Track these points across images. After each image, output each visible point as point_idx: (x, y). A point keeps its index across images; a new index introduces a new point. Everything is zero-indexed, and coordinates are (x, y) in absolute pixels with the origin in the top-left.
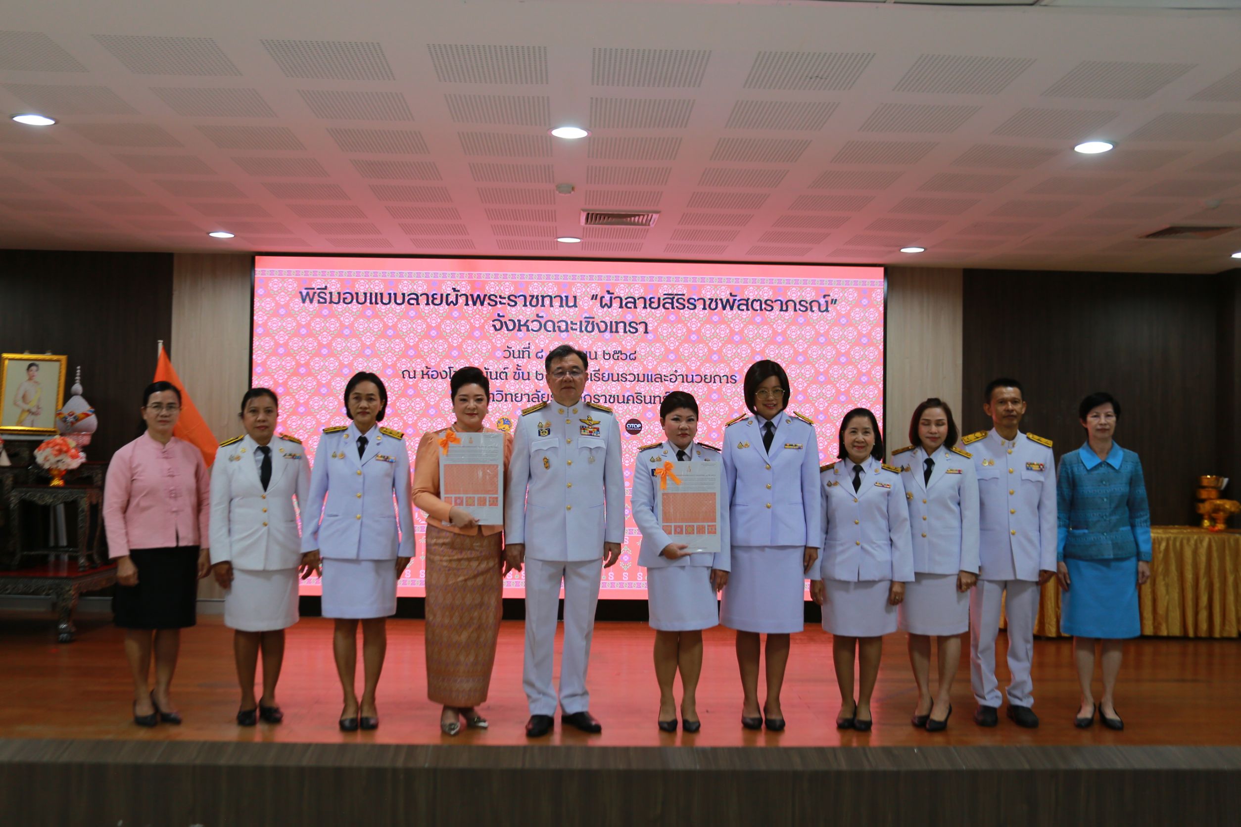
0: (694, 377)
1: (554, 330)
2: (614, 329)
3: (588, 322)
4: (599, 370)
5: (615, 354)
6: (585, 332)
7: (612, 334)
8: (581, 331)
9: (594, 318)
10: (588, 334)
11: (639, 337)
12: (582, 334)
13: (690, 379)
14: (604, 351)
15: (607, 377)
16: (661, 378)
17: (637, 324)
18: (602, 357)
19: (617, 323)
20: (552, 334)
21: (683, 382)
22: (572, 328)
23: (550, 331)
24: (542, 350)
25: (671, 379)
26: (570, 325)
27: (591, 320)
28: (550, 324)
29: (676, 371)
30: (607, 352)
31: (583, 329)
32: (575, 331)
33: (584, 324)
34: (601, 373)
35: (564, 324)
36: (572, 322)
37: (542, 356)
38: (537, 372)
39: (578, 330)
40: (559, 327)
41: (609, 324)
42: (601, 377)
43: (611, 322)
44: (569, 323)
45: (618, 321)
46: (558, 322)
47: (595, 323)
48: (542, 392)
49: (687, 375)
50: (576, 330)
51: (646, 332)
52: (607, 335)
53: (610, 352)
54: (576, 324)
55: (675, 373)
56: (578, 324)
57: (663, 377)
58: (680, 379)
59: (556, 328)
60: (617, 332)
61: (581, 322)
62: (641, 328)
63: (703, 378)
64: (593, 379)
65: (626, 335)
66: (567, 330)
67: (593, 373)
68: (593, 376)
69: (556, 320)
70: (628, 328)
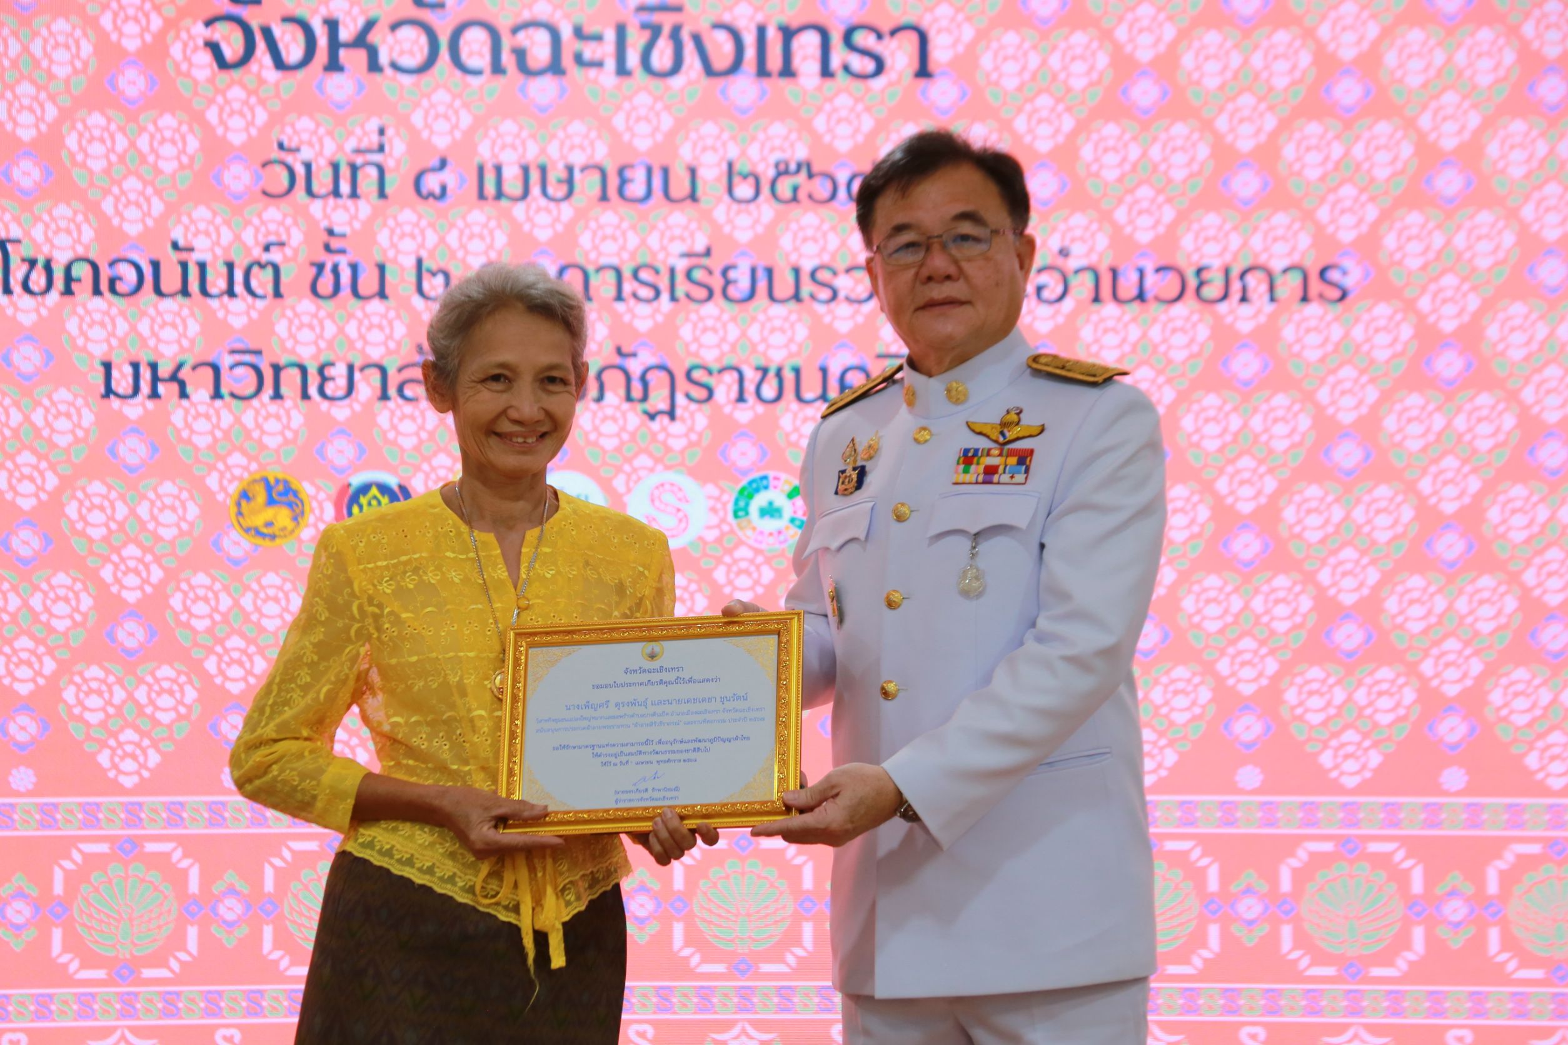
0: (1150, 280)
1: (497, 68)
2: (774, 62)
3: (655, 31)
4: (708, 252)
5: (779, 174)
6: (640, 75)
7: (766, 83)
8: (622, 70)
9: (678, 9)
10: (657, 85)
12: (628, 84)
13: (1128, 288)
14: (730, 164)
15: (744, 283)
17: (880, 36)
18: (721, 189)
19: (788, 34)
21: (1097, 299)
22: (579, 59)
23: (478, 72)
24: (443, 164)
26: (570, 45)
27: (667, 21)
28: (475, 44)
30: (743, 168)
31: (633, 59)
32: (592, 72)
33: (636, 40)
34: (716, 264)
35: (543, 37)
36: (579, 33)
37: (444, 189)
38: (420, 263)
39: (610, 64)
40: (520, 54)
41: (750, 41)
42: (717, 282)
43: (761, 31)
44: (566, 32)
45: (794, 25)
46: (515, 30)
47: (685, 35)
49: (1114, 272)
50: (599, 64)
51: (923, 71)
52: (744, 85)
53: (760, 168)
54: (599, 38)
56: (610, 36)
58: (1081, 286)
59: (507, 59)
60: (788, 71)
61: (621, 31)
62: (901, 53)
63: (1192, 281)
64: (680, 292)
65: (829, 86)
66: (555, 67)
67: (681, 265)
68: (680, 278)
69: (504, 22)
70: (839, 55)
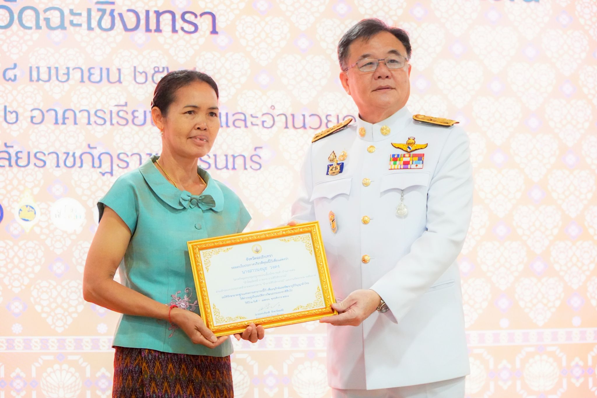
0: (308, 119)
1: (38, 27)
2: (153, 26)
3: (104, 11)
4: (126, 105)
5: (156, 72)
6: (98, 30)
7: (148, 34)
8: (90, 28)
9: (113, 3)
10: (104, 34)
11: (202, 41)
12: (92, 34)
13: (299, 123)
14: (135, 67)
15: (142, 117)
16: (245, 120)
17: (196, 16)
18: (131, 78)
19: (158, 14)
20: (36, 35)
21: (287, 127)
22: (71, 23)
23: (30, 28)
24: (15, 66)
25: (263, 122)
26: (68, 17)
27: (108, 8)
28: (29, 15)
29: (273, 107)
30: (140, 69)
31: (94, 24)
32: (78, 29)
33: (96, 16)
34: (129, 109)
35: (57, 14)
36: (72, 12)
37: (15, 76)
38: (5, 108)
39: (85, 26)
40: (47, 20)
41: (143, 17)
42: (130, 117)
43: (147, 12)
44: (66, 12)
45: (161, 11)
46: (45, 11)
47: (116, 14)
48: (17, 148)
49: (293, 116)
50: (80, 25)
51: (214, 31)
52: (140, 35)
53: (147, 70)
54: (80, 14)
55: (271, 111)
56: (85, 14)
57: (249, 120)
58: (280, 121)
59: (42, 23)
60: (158, 30)
61: (89, 11)
62: (205, 23)
63: (324, 121)
64: (114, 121)
65: (175, 36)
66: (62, 27)
67: (115, 110)
68: (114, 115)
69: (41, 8)
70: (179, 23)
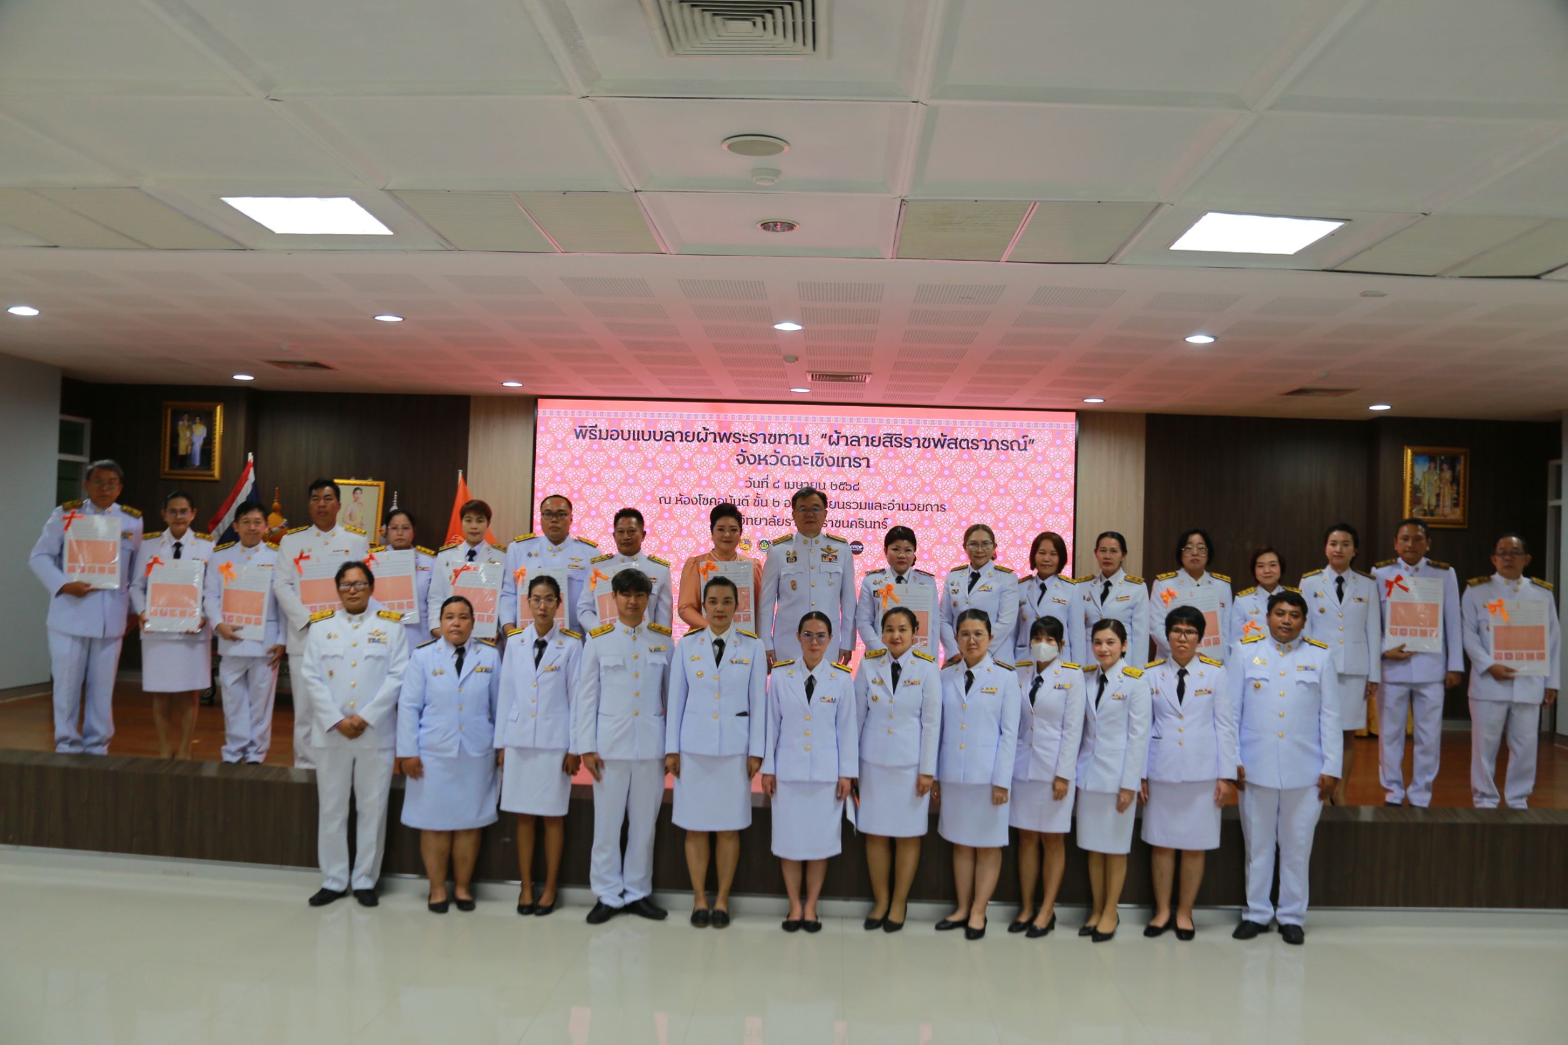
0: (909, 506)
1: (789, 464)
2: (840, 464)
3: (819, 458)
5: (841, 484)
6: (816, 466)
7: (839, 468)
8: (812, 465)
9: (823, 454)
10: (818, 468)
11: (862, 471)
12: (813, 468)
13: (905, 508)
14: (832, 483)
16: (880, 506)
17: (860, 460)
18: (829, 487)
19: (843, 459)
20: (788, 468)
21: (899, 510)
22: (804, 462)
23: (786, 465)
24: (779, 481)
25: (889, 507)
26: (803, 460)
27: (821, 456)
28: (785, 460)
29: (894, 501)
30: (834, 483)
31: (814, 463)
33: (815, 459)
35: (798, 458)
36: (804, 457)
38: (774, 499)
39: (810, 464)
40: (793, 461)
41: (836, 460)
43: (838, 458)
44: (802, 458)
45: (844, 457)
46: (793, 457)
47: (824, 459)
48: (778, 517)
50: (808, 464)
51: (868, 466)
52: (835, 469)
53: (837, 484)
54: (808, 459)
55: (892, 502)
56: (810, 459)
57: (882, 506)
59: (791, 463)
60: (843, 466)
61: (812, 457)
62: (864, 463)
65: (851, 469)
66: (800, 464)
69: (791, 456)
70: (852, 463)
